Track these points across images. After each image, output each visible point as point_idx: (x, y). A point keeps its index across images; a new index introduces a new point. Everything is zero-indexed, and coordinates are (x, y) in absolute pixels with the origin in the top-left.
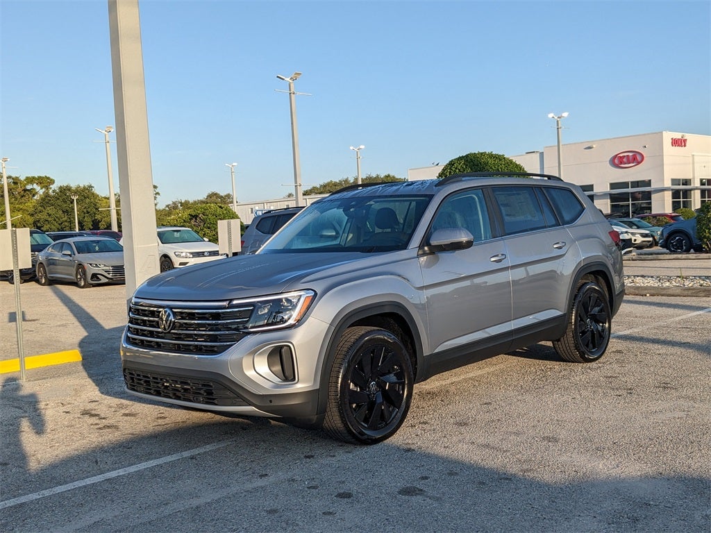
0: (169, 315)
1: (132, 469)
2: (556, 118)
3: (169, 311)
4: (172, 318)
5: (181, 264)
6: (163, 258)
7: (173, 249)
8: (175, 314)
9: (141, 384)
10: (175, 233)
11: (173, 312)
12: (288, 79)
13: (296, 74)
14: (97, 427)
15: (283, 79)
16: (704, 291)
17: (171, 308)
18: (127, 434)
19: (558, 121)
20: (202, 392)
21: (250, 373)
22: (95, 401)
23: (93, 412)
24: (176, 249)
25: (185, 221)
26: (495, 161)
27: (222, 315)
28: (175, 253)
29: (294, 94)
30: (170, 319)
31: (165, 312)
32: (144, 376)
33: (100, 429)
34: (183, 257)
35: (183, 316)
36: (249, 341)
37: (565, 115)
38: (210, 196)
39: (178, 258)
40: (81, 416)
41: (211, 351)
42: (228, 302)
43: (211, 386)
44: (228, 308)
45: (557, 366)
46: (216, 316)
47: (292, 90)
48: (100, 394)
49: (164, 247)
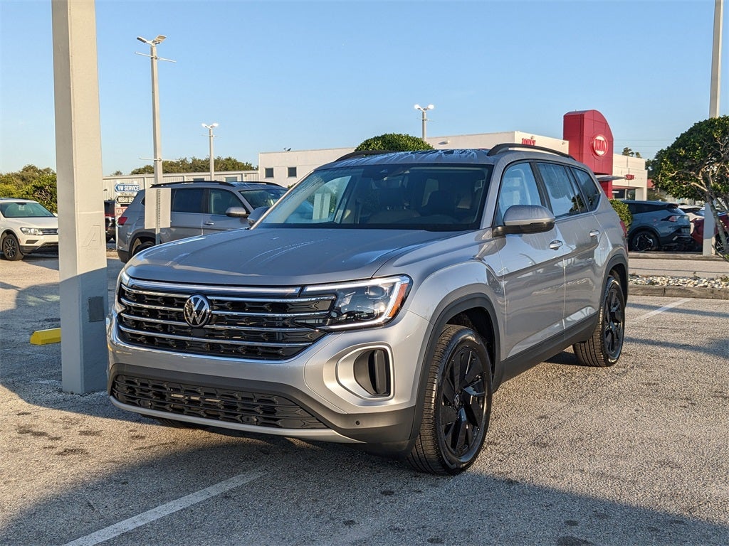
0: (202, 304)
1: (152, 516)
2: (422, 109)
3: (201, 299)
4: (207, 308)
5: (28, 242)
6: (6, 235)
7: (19, 224)
8: (210, 302)
9: (150, 397)
10: (20, 206)
11: (208, 300)
12: (150, 42)
13: (160, 37)
14: (55, 451)
15: (144, 42)
16: (642, 290)
17: (205, 294)
18: (106, 462)
19: (423, 113)
20: (257, 409)
21: (332, 386)
22: (26, 414)
23: (35, 430)
24: (24, 224)
25: (27, 193)
26: (414, 144)
27: (290, 307)
28: (21, 229)
29: (156, 58)
30: (203, 310)
31: (196, 300)
32: (154, 386)
33: (60, 454)
34: (31, 234)
35: (221, 305)
36: (331, 343)
37: (431, 107)
38: (26, 169)
39: (24, 235)
40: (20, 435)
41: (273, 355)
42: (299, 288)
43: (274, 403)
44: (299, 297)
45: (578, 370)
46: (282, 308)
47: (154, 55)
48: (26, 404)
49: (7, 221)
